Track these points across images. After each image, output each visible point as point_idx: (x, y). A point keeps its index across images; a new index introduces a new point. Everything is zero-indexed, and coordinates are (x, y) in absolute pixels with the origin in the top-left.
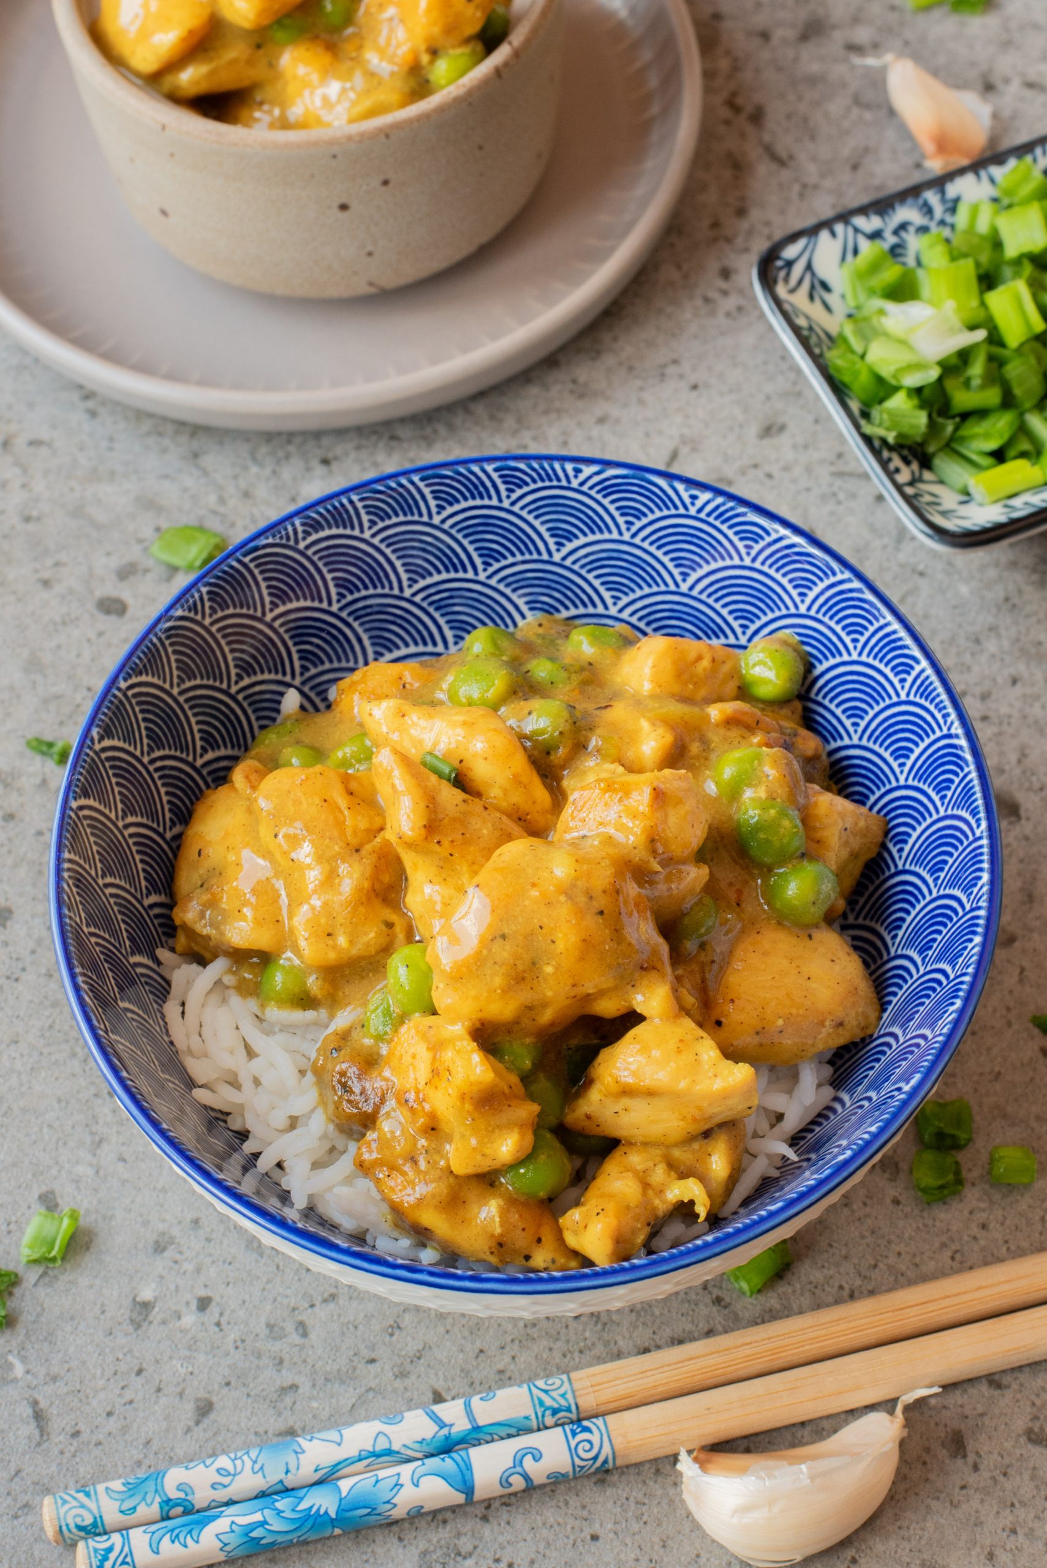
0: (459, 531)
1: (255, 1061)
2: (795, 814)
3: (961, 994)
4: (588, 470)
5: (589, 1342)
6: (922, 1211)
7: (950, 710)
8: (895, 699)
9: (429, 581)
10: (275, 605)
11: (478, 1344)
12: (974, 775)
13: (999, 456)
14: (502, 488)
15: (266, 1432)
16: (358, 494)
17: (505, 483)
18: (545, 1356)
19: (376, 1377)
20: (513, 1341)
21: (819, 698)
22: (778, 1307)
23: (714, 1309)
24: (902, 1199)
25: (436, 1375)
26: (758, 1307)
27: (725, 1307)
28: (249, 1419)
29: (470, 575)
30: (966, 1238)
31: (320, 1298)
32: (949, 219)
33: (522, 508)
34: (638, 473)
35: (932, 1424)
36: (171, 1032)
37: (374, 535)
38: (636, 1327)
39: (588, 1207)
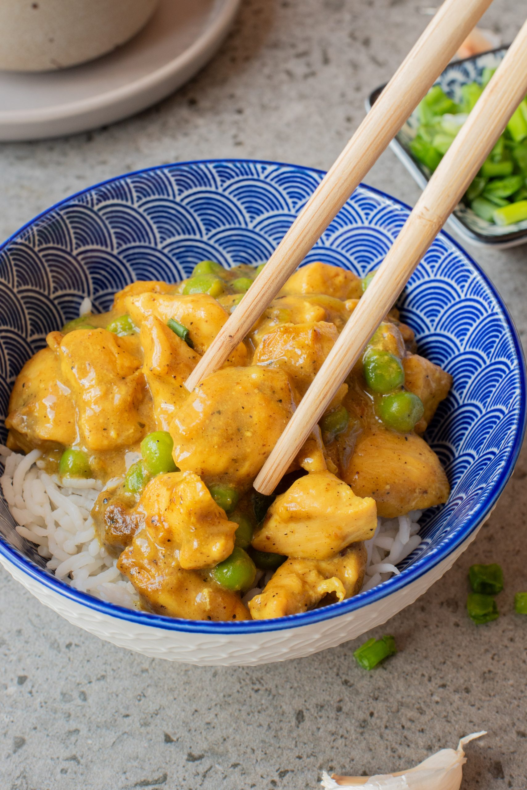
0: (192, 207)
1: (55, 511)
2: (399, 360)
3: (505, 458)
4: (270, 168)
5: (264, 707)
6: (473, 630)
7: (493, 299)
8: (457, 299)
9: (173, 239)
10: (78, 246)
11: (194, 707)
12: (508, 335)
13: (511, 199)
14: (218, 179)
15: (58, 758)
16: (131, 178)
17: (220, 176)
18: (236, 714)
19: (129, 726)
20: (216, 705)
21: (410, 308)
22: (384, 686)
23: (343, 687)
24: (461, 623)
25: (167, 725)
26: (371, 686)
27: (350, 686)
28: (48, 750)
29: (198, 237)
30: (500, 647)
31: (95, 678)
32: (479, 79)
33: (230, 193)
34: (301, 170)
35: (482, 758)
36: (4, 493)
37: (140, 207)
38: (294, 698)
39: (267, 593)
